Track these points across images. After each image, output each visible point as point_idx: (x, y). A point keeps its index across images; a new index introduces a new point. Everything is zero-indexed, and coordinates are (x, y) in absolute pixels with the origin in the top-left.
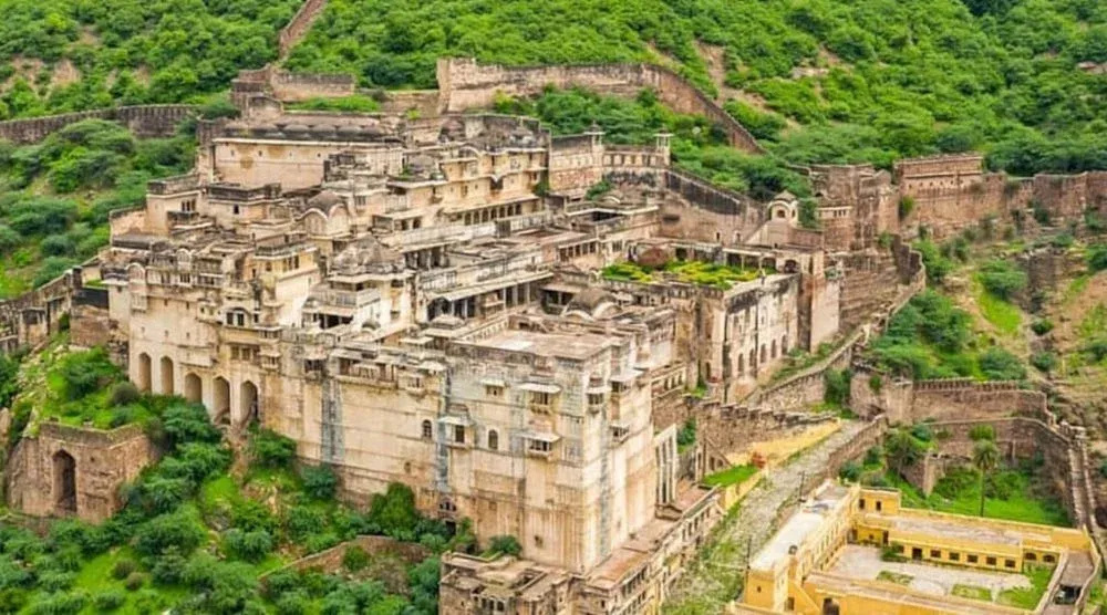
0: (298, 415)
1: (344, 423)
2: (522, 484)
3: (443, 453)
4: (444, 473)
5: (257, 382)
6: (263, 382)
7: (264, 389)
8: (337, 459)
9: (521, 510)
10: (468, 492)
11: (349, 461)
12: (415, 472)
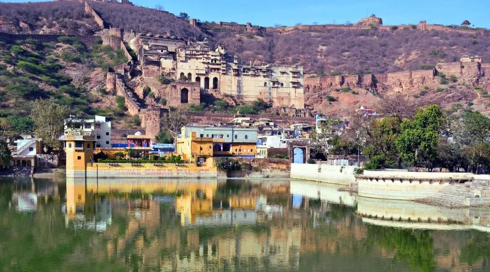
0: (230, 84)
1: (243, 85)
2: (289, 94)
3: (270, 89)
4: (270, 94)
5: (218, 77)
6: (220, 77)
7: (220, 79)
8: (241, 94)
9: (290, 99)
10: (276, 97)
11: (245, 94)
12: (263, 94)
